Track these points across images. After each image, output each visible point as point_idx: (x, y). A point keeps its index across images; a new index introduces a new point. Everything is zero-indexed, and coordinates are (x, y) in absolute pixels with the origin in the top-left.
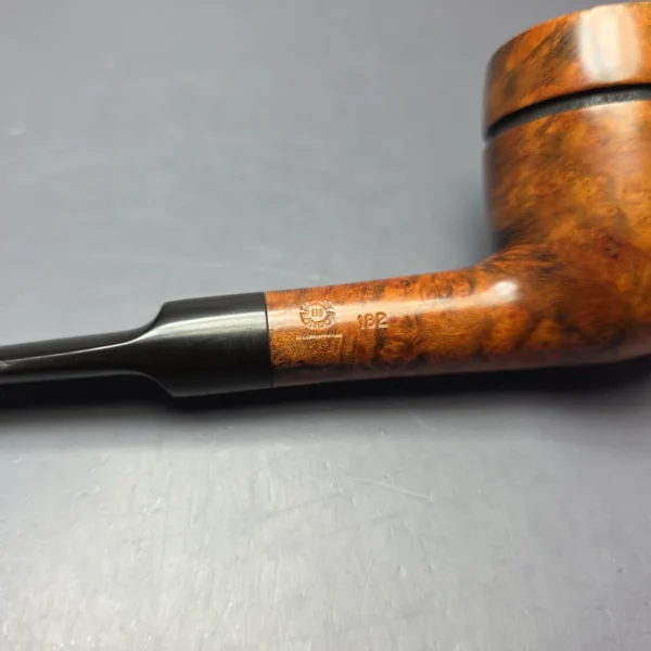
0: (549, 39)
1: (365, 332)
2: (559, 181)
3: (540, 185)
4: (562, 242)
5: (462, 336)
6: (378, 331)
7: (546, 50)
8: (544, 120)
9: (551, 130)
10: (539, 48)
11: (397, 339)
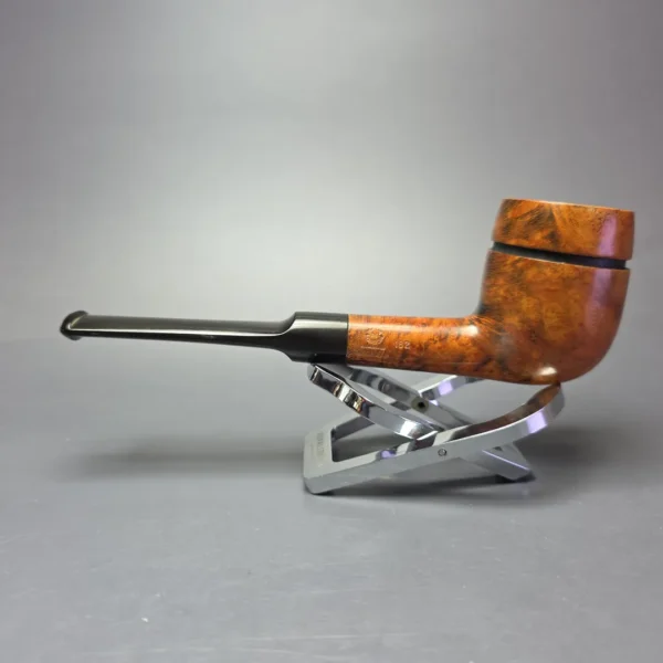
0: (532, 212)
1: (398, 350)
2: (516, 294)
3: (507, 291)
4: (510, 325)
5: (447, 360)
6: (404, 350)
7: (528, 218)
8: (517, 257)
9: (520, 265)
10: (525, 215)
11: (413, 356)
